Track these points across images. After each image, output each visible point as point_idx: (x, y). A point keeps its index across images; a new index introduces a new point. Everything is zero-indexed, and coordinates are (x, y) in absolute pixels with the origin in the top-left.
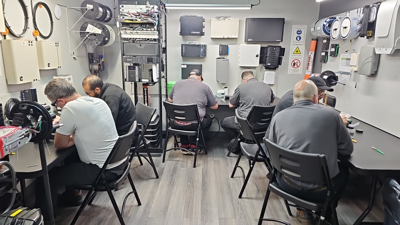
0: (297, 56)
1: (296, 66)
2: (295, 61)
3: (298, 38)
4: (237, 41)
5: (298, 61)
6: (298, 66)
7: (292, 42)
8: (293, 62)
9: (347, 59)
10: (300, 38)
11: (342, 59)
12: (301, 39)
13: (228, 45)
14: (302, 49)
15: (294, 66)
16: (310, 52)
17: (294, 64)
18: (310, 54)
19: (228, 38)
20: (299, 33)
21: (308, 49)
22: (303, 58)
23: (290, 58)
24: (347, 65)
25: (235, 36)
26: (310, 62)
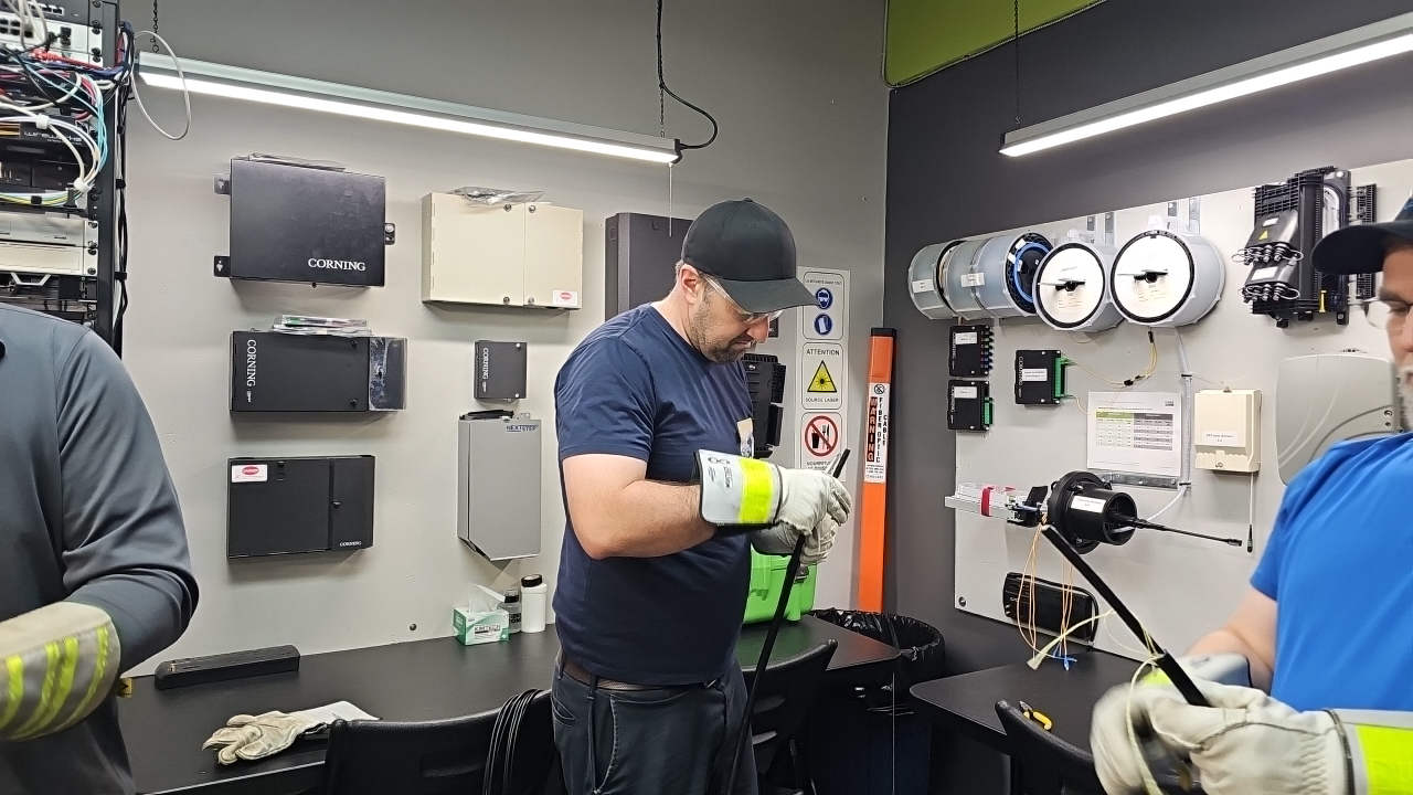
0: (823, 403)
1: (822, 448)
2: (820, 425)
3: (821, 321)
4: (566, 325)
5: (827, 423)
6: (829, 446)
7: (800, 340)
8: (811, 428)
9: (1138, 416)
10: (829, 325)
11: (1100, 415)
12: (832, 331)
13: (524, 346)
14: (839, 369)
15: (816, 445)
16: (872, 386)
17: (816, 438)
18: (872, 393)
19: (529, 310)
20: (824, 304)
21: (861, 374)
22: (843, 411)
23: (799, 410)
24: (1142, 443)
25: (566, 296)
26: (878, 430)
